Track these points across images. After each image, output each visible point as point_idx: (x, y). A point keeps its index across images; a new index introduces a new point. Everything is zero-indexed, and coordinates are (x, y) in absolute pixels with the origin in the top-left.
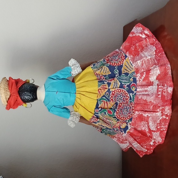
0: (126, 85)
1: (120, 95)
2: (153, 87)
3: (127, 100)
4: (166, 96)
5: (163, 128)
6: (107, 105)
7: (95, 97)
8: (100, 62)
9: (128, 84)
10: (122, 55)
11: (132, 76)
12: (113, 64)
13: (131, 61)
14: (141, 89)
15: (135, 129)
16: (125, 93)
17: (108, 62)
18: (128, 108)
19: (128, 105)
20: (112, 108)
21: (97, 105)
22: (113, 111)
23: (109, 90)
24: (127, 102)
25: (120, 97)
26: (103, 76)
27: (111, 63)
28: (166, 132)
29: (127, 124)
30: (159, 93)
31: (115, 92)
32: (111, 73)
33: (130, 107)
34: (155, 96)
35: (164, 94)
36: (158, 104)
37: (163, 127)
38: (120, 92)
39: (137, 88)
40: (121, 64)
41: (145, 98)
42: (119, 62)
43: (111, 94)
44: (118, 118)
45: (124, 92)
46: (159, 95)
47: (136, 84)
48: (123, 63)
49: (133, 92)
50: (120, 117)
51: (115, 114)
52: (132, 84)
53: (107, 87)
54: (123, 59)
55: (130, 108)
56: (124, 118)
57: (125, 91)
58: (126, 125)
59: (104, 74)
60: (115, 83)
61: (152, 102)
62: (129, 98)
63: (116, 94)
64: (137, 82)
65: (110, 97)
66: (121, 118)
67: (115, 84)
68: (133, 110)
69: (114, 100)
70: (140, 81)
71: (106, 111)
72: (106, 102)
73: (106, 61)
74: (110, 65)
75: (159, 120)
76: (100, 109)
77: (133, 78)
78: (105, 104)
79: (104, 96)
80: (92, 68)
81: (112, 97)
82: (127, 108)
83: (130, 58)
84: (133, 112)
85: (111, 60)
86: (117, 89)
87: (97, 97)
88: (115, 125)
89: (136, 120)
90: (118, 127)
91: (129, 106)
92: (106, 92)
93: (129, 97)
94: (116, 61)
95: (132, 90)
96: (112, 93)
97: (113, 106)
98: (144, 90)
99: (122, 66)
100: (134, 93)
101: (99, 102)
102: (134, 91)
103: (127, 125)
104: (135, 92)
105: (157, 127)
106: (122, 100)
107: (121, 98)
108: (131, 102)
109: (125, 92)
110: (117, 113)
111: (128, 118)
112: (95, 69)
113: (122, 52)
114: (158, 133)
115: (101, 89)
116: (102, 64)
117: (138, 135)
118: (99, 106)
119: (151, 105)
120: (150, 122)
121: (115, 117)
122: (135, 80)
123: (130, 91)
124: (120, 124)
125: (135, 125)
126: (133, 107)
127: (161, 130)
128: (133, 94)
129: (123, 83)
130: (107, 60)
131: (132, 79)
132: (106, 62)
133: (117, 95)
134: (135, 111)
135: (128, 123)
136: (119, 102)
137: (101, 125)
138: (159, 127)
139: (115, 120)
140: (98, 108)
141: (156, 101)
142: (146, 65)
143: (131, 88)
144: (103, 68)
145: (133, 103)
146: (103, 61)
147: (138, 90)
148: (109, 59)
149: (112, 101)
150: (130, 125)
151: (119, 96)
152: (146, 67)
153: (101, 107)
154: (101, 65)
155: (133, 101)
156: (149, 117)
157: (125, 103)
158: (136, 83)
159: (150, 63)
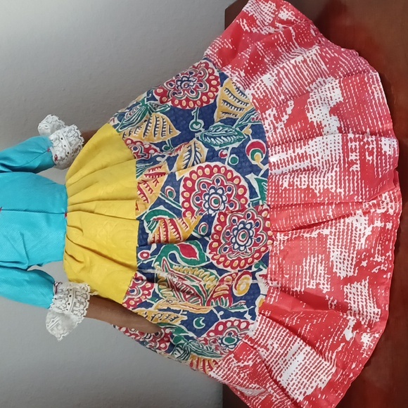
0: (227, 149)
1: (213, 188)
2: (325, 140)
3: (243, 201)
4: (377, 167)
5: (380, 264)
6: (177, 230)
7: (129, 211)
8: (138, 103)
9: (236, 145)
10: (210, 75)
11: (250, 122)
12: (184, 103)
13: (239, 85)
14: (283, 156)
15: (285, 291)
16: (229, 176)
17: (164, 99)
18: (248, 226)
19: (248, 216)
20: (195, 234)
21: (142, 235)
22: (197, 245)
23: (172, 176)
24: (242, 206)
25: (216, 193)
26: (153, 146)
27: (177, 102)
28: (389, 275)
29: (254, 278)
30: (353, 157)
31: (193, 182)
32: (178, 133)
33: (255, 220)
34: (338, 169)
35: (368, 158)
36: (354, 195)
37: (379, 260)
38: (210, 176)
39: (268, 152)
40: (208, 101)
41: (303, 181)
42: (203, 94)
43: (182, 189)
44: (221, 266)
45: (225, 174)
46: (352, 163)
47: (266, 142)
48: (215, 98)
49: (256, 170)
50: (226, 260)
51: (208, 254)
52: (250, 142)
53: (165, 168)
54: (215, 87)
55: (257, 224)
56: (240, 260)
57: (229, 168)
58: (251, 281)
59: (159, 139)
60: (190, 151)
61: (333, 191)
62: (248, 192)
63: (200, 189)
64: (267, 135)
65: (181, 199)
66: (233, 261)
67: (190, 154)
68: (266, 229)
69: (196, 209)
70: (275, 128)
71: (176, 249)
72: (172, 221)
73: (158, 98)
74: (173, 108)
75: (363, 240)
76: (154, 246)
77: (252, 127)
78: (166, 226)
79: (159, 202)
80: (115, 126)
81: (187, 200)
82: (244, 228)
83: (236, 78)
84: (270, 238)
85: (174, 94)
86: (199, 168)
87: (137, 209)
88: (214, 292)
89: (284, 259)
90: (225, 296)
91: (253, 218)
92: (164, 187)
93: (245, 190)
94: (192, 92)
95: (253, 162)
96: (185, 186)
97: (197, 228)
98: (293, 155)
99: (214, 106)
100: (262, 173)
101: (145, 224)
102: (261, 166)
103: (255, 282)
104: (265, 168)
105: (358, 264)
106: (223, 202)
107: (221, 196)
108: (256, 205)
109: (227, 171)
110: (213, 250)
111: (254, 259)
112: (126, 130)
113: (211, 65)
114: (363, 283)
115: (145, 182)
116: (147, 109)
117: (297, 310)
118: (150, 239)
119: (328, 204)
120: (331, 250)
121: (211, 266)
122: (258, 131)
123: (245, 167)
124: (230, 283)
125: (283, 277)
126: (265, 219)
127: (374, 270)
128: (259, 177)
129: (217, 148)
130: (162, 95)
131: (248, 131)
132: (158, 102)
133: (203, 192)
134: (275, 231)
135: (257, 275)
136: (214, 211)
137: (169, 309)
138: (364, 264)
139: (212, 274)
140: (146, 244)
141: (345, 187)
142: (291, 83)
143: (249, 157)
144: (153, 120)
145: (265, 207)
146: (148, 100)
147: (272, 159)
148: (165, 92)
149: (188, 214)
150: (264, 281)
151: (212, 191)
152: (293, 86)
153: (157, 238)
154: (144, 114)
155: (263, 198)
156: (327, 236)
157: (237, 211)
158: (263, 138)
159: (305, 74)
